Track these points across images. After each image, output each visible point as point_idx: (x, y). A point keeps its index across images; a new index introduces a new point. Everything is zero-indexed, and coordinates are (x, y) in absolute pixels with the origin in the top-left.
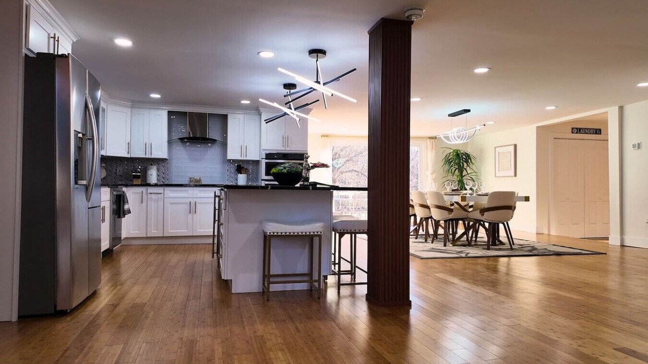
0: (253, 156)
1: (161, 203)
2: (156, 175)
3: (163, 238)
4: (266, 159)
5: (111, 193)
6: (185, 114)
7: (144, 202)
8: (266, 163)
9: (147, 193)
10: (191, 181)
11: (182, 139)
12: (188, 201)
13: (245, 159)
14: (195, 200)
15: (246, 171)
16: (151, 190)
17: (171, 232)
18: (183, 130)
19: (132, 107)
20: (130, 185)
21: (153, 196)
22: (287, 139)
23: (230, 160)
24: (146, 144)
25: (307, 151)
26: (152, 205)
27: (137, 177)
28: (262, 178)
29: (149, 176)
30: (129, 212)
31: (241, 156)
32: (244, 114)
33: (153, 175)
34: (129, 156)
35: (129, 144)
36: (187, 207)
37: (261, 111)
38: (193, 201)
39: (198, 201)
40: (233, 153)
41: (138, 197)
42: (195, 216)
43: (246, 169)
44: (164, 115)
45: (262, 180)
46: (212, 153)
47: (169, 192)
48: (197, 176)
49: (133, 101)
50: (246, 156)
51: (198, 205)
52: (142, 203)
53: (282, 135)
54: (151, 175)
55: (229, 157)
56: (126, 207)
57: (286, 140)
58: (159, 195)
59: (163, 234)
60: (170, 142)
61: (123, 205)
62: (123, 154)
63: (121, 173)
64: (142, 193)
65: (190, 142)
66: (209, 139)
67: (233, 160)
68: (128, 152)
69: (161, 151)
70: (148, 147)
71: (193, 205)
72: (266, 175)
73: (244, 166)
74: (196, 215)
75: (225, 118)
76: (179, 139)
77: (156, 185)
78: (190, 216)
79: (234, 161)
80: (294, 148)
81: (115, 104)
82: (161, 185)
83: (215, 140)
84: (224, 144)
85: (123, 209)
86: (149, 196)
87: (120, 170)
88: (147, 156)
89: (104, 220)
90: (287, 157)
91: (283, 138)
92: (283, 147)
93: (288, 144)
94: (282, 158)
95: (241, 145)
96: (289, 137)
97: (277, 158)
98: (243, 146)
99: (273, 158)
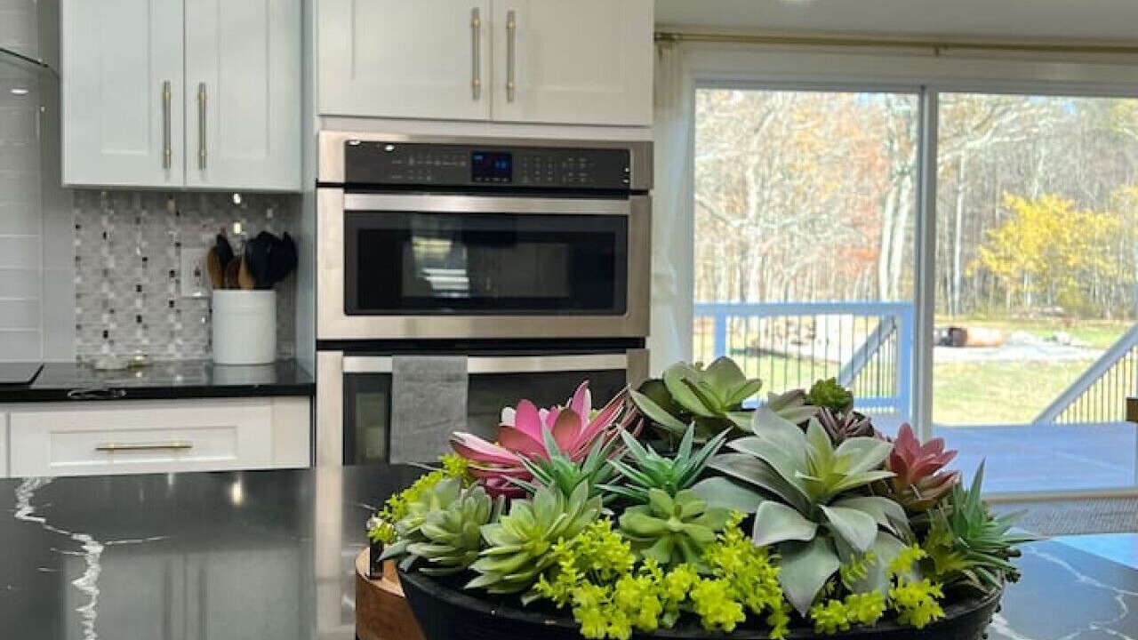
4: (349, 187)
8: (349, 215)
13: (195, 181)
22: (502, 35)
28: (324, 334)
31: (167, 163)
40: (104, 145)
45: (325, 345)
50: (202, 164)
55: (75, 173)
57: (492, 42)
72: (349, 311)
90: (508, 173)
91: (475, 29)
92: (476, 96)
93: (510, 76)
94: (469, 183)
95: (166, 86)
96: (518, 22)
97: (429, 179)
98: (176, 90)
99: (397, 178)
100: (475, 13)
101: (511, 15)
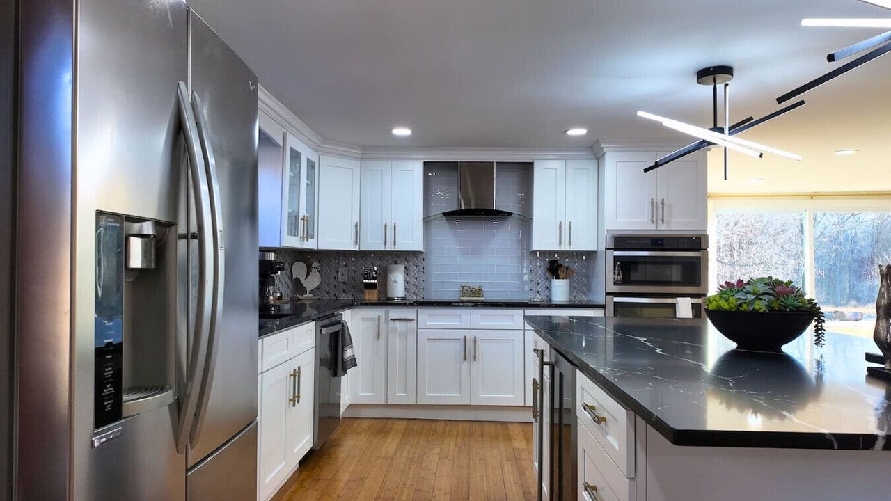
0: (584, 242)
1: (412, 339)
2: (403, 282)
3: (416, 406)
4: (615, 249)
5: (318, 332)
6: (452, 166)
7: (383, 336)
8: (615, 257)
9: (387, 320)
10: (463, 293)
11: (448, 215)
12: (460, 335)
13: (568, 249)
14: (474, 333)
15: (568, 273)
16: (395, 313)
17: (430, 396)
18: (449, 198)
19: (362, 159)
20: (358, 305)
21: (398, 324)
22: (660, 206)
23: (535, 252)
24: (385, 226)
25: (706, 230)
26: (396, 342)
27: (371, 287)
29: (391, 283)
30: (354, 363)
31: (560, 244)
32: (566, 159)
33: (398, 285)
34: (357, 249)
35: (356, 226)
36: (458, 346)
37: (605, 150)
38: (470, 335)
39: (480, 335)
40: (544, 239)
41: (371, 326)
42: (474, 365)
43: (567, 269)
44: (417, 169)
45: (607, 293)
46: (502, 237)
47: (428, 318)
48: (473, 283)
49: (364, 148)
50: (570, 244)
51: (479, 343)
52: (379, 338)
53: (650, 199)
54: (395, 282)
55: (535, 247)
56: (348, 353)
57: (657, 208)
58: (409, 323)
59: (416, 401)
60: (427, 220)
61: (343, 350)
62: (348, 245)
63: (345, 279)
64: (379, 320)
65: (461, 220)
66: (498, 213)
67: (541, 252)
68: (356, 242)
69: (410, 239)
70: (389, 230)
71: (470, 344)
72: (616, 284)
73: (562, 264)
74: (475, 363)
75: (526, 170)
76: (444, 214)
77: (402, 304)
78: (465, 365)
79: (544, 253)
80: (676, 225)
81: (333, 154)
82: (412, 305)
83: (510, 214)
84: (526, 221)
85: (343, 358)
86: (391, 324)
87: (344, 273)
88: (388, 249)
89: (299, 397)
90: (662, 244)
91: (652, 204)
92: (653, 223)
93: (663, 217)
94: (650, 247)
95: (561, 223)
96: (665, 201)
97: (638, 247)
98: (563, 224)
99: (629, 247)
100: (652, 200)
101: (663, 200)
